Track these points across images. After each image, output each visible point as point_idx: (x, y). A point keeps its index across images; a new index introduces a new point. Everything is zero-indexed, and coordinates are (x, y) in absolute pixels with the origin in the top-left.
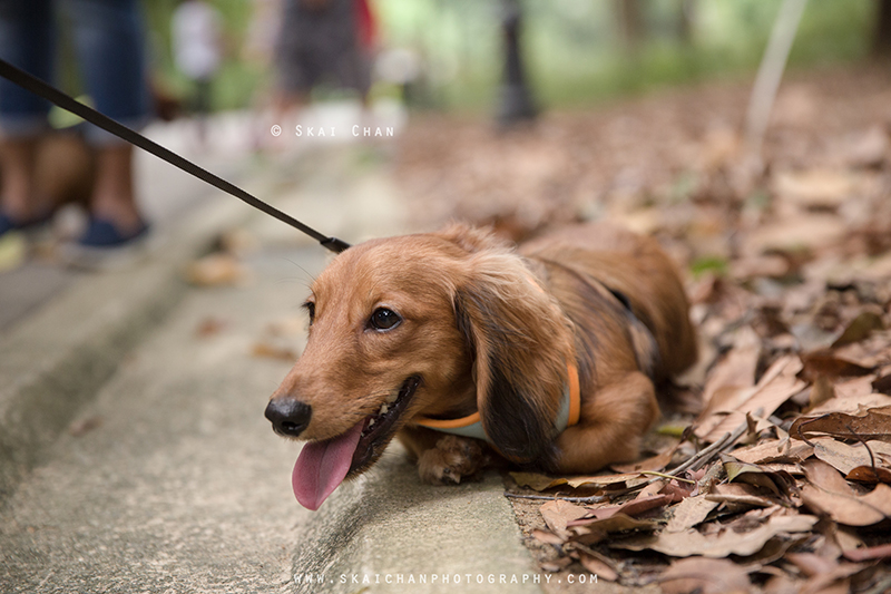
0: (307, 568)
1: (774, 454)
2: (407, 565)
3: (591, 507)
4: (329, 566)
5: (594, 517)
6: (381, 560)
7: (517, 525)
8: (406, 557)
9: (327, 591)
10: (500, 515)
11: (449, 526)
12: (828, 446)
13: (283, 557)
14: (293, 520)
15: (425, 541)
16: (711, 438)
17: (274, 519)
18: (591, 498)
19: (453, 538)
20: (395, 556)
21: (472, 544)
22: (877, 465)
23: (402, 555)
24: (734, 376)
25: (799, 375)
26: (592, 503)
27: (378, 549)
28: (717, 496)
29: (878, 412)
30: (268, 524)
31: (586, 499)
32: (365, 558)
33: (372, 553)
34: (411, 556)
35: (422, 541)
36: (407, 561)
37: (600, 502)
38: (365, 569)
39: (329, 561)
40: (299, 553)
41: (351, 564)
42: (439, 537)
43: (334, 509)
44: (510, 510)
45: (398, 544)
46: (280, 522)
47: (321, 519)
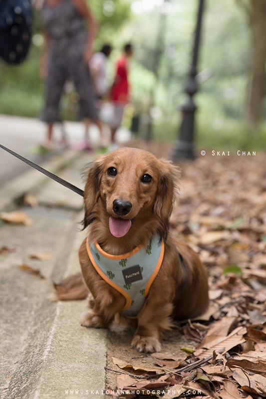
0: (16, 384)
1: (219, 372)
2: (54, 393)
3: (138, 380)
4: (24, 386)
5: (135, 386)
6: (44, 390)
7: (104, 383)
8: (55, 390)
9: (20, 397)
10: (99, 377)
11: (77, 378)
12: (239, 373)
13: (8, 376)
14: (17, 359)
15: (65, 384)
16: (200, 357)
17: (9, 357)
18: (140, 376)
19: (77, 384)
20: (50, 388)
21: (83, 389)
22: (251, 387)
23: (53, 389)
24: (220, 329)
25: (245, 336)
26: (140, 378)
27: (45, 384)
28: (187, 387)
29: (262, 362)
30: (6, 359)
31: (138, 376)
32: (38, 387)
33: (42, 385)
34: (57, 390)
35: (64, 383)
36: (54, 392)
37: (143, 378)
38: (37, 392)
39: (25, 384)
40: (15, 376)
41: (32, 388)
42: (71, 383)
43: (33, 359)
44: (105, 376)
45: (54, 383)
46: (11, 359)
47: (27, 363)
